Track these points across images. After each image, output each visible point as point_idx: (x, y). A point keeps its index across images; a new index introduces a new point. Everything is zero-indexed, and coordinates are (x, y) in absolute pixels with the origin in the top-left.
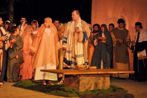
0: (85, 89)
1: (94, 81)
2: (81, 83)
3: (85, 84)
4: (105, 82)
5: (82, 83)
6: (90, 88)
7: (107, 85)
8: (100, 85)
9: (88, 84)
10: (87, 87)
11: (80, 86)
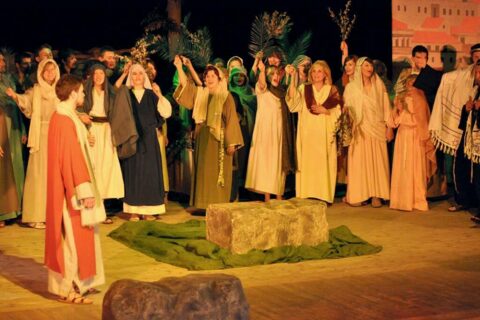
0: (250, 248)
1: (277, 227)
2: (235, 233)
3: (249, 235)
4: (313, 227)
5: (240, 233)
6: (266, 243)
7: (318, 234)
8: (295, 236)
9: (257, 236)
10: (255, 242)
11: (233, 242)
